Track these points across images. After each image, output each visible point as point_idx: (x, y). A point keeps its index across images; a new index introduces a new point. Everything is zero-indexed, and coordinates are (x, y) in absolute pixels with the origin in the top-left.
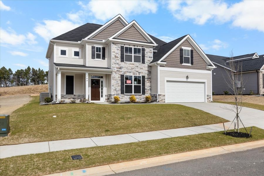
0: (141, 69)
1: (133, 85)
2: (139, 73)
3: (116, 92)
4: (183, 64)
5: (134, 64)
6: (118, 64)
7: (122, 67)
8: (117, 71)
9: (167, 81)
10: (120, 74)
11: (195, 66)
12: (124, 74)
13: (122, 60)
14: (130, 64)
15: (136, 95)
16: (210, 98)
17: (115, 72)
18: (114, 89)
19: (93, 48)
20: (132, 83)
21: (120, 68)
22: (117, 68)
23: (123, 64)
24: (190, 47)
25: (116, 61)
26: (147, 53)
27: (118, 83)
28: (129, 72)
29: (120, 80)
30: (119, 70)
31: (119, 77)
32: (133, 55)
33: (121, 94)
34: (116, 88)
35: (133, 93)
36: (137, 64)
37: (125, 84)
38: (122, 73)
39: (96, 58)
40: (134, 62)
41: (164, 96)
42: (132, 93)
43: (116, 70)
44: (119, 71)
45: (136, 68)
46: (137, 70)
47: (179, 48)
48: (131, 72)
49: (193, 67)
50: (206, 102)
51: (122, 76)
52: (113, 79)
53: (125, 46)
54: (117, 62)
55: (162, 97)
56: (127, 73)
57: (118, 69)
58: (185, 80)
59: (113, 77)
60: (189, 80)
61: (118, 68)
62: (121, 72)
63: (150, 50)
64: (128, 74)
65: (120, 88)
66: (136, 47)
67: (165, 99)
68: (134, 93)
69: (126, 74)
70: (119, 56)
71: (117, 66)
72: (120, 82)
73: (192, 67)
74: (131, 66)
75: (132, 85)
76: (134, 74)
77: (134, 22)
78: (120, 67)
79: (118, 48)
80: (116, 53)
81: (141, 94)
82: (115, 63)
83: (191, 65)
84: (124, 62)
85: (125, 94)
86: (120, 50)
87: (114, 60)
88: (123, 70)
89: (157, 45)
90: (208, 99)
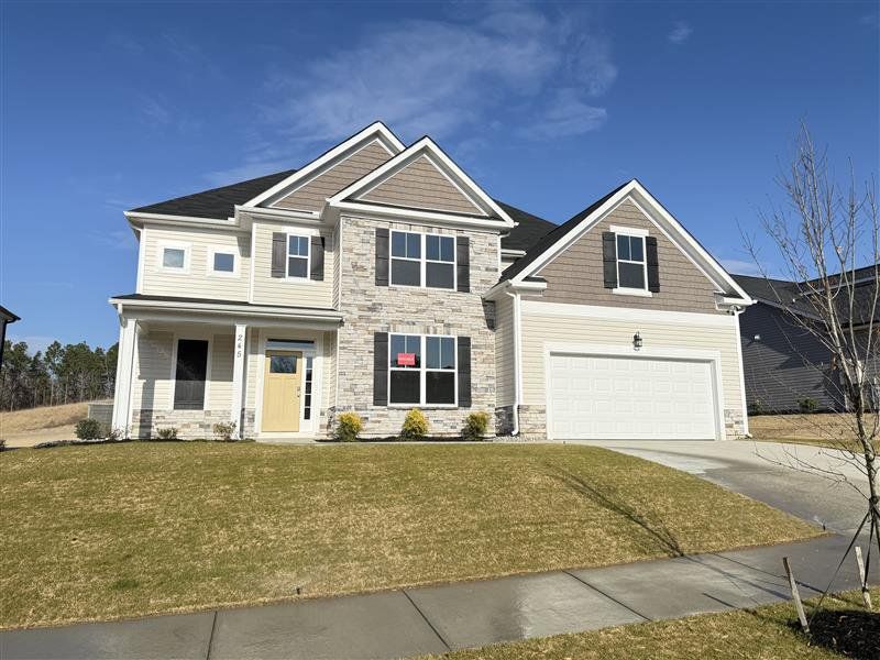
0: (453, 310)
1: (423, 370)
2: (448, 325)
3: (353, 398)
4: (615, 291)
5: (426, 295)
6: (364, 292)
7: (380, 304)
8: (360, 317)
9: (553, 354)
10: (370, 329)
11: (667, 295)
12: (388, 329)
13: (381, 280)
14: (413, 293)
15: (434, 409)
16: (737, 423)
17: (354, 324)
18: (348, 386)
19: (278, 238)
20: (418, 364)
21: (372, 309)
22: (361, 308)
23: (382, 294)
24: (645, 227)
25: (355, 282)
26: (476, 253)
27: (365, 363)
28: (408, 323)
29: (370, 352)
30: (369, 313)
31: (367, 342)
32: (423, 261)
33: (375, 405)
34: (354, 382)
35: (423, 403)
36: (439, 293)
37: (390, 369)
38: (379, 328)
39: (290, 275)
40: (428, 285)
41: (543, 412)
42: (418, 401)
43: (356, 313)
44: (368, 320)
45: (435, 307)
46: (439, 314)
47: (600, 231)
48: (414, 323)
49: (660, 302)
50: (724, 438)
51: (380, 338)
52: (344, 348)
53: (391, 231)
54: (362, 285)
55: (533, 418)
56: (399, 327)
57: (362, 313)
58: (629, 350)
59: (342, 342)
60: (643, 351)
61: (364, 306)
62: (378, 321)
63: (490, 244)
64: (404, 331)
65: (372, 382)
66: (435, 233)
67: (544, 426)
68: (428, 402)
69: (394, 331)
70: (370, 263)
71: (361, 300)
72: (370, 360)
73: (654, 301)
74: (415, 299)
75: (419, 373)
76: (428, 332)
77: (426, 142)
78: (374, 304)
79: (367, 237)
80: (357, 254)
81: (456, 405)
82: (352, 291)
83: (650, 294)
84: (387, 285)
85: (390, 405)
86: (373, 241)
87: (348, 280)
88: (382, 315)
89: (517, 224)
90: (731, 426)
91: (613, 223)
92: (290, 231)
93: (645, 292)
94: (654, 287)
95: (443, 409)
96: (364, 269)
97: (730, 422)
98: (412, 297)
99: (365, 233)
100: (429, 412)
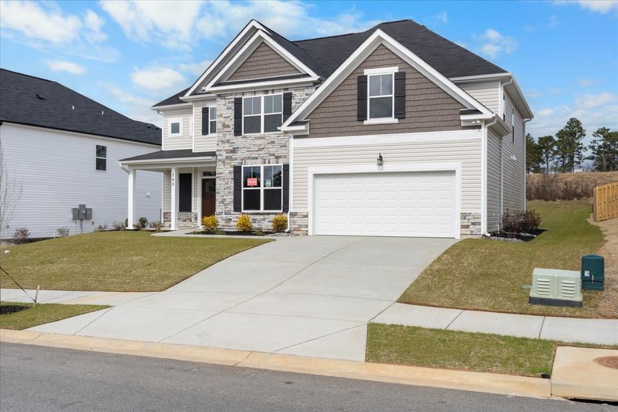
0: (282, 146)
1: (262, 189)
2: (277, 158)
3: (224, 207)
4: (365, 122)
5: (264, 138)
6: (228, 141)
7: (238, 148)
8: (227, 157)
10: (232, 164)
11: (412, 120)
12: (242, 163)
13: (237, 132)
14: (256, 138)
15: (269, 214)
16: (473, 224)
17: (223, 162)
18: (220, 200)
19: (204, 111)
20: (259, 185)
21: (234, 151)
22: (227, 151)
23: (239, 141)
24: (394, 65)
25: (224, 136)
26: (296, 103)
27: (229, 186)
28: (253, 158)
29: (232, 179)
30: (231, 155)
31: (230, 173)
32: (262, 115)
33: (235, 211)
34: (225, 198)
35: (262, 210)
36: (271, 135)
37: (243, 189)
38: (236, 163)
39: (210, 133)
40: (265, 131)
41: (306, 216)
42: (259, 209)
43: (225, 155)
44: (231, 158)
45: (270, 146)
46: (272, 151)
47: (356, 76)
48: (256, 158)
49: (406, 126)
51: (237, 170)
52: (220, 177)
53: (243, 98)
54: (228, 137)
56: (248, 161)
57: (227, 155)
58: (374, 168)
61: (229, 150)
62: (236, 159)
63: (306, 95)
64: (250, 164)
65: (233, 197)
66: (270, 94)
67: (307, 226)
68: (265, 209)
69: (245, 164)
70: (231, 123)
71: (227, 146)
72: (232, 184)
73: (400, 126)
74: (258, 142)
75: (260, 190)
76: (265, 163)
77: (260, 33)
78: (234, 148)
79: (230, 105)
80: (225, 117)
81: (281, 211)
82: (222, 141)
83: (396, 121)
84: (241, 135)
85: (243, 211)
86: (233, 108)
87: (221, 135)
88: (239, 155)
89: (319, 77)
90: (467, 227)
91: (367, 67)
92: (210, 105)
93: (392, 120)
94: (400, 114)
95: (272, 214)
96: (228, 126)
97: (466, 222)
98: (256, 141)
99: (229, 103)
100: (266, 216)
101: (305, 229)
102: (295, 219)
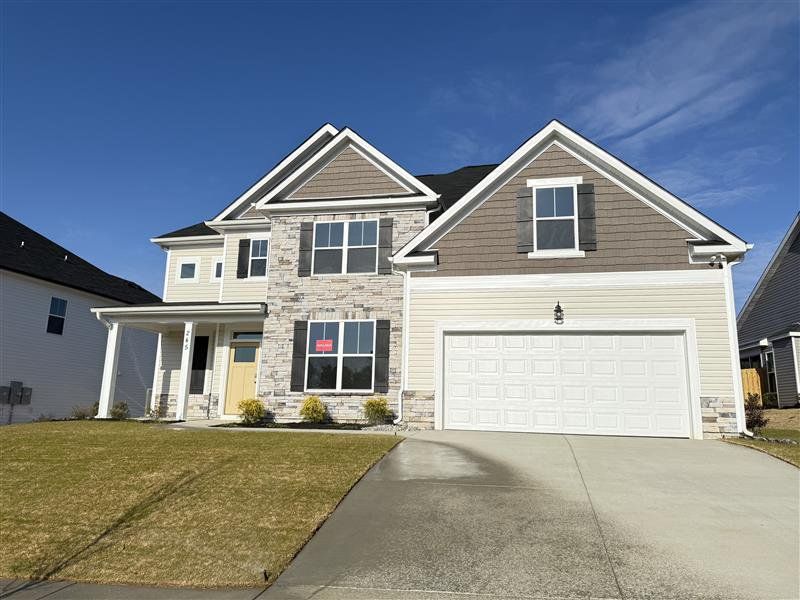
0: (374, 294)
1: (340, 356)
2: (368, 310)
3: (273, 384)
4: (530, 255)
5: (346, 281)
6: (288, 284)
7: (303, 294)
8: (283, 308)
9: (446, 333)
10: (292, 318)
11: (608, 253)
12: (308, 317)
13: (304, 272)
14: (333, 281)
15: (351, 395)
16: (724, 415)
17: (277, 315)
18: (268, 373)
20: (335, 350)
21: (295, 299)
22: (284, 299)
23: (305, 284)
25: (282, 276)
26: (399, 233)
27: (285, 351)
28: (327, 310)
29: (290, 340)
30: (292, 304)
31: (287, 332)
32: (345, 248)
33: (292, 390)
34: (275, 369)
35: (339, 389)
36: (360, 277)
37: (308, 356)
38: (299, 317)
39: (250, 275)
40: (348, 271)
41: (432, 398)
42: (334, 387)
43: (280, 303)
44: (290, 310)
45: (355, 292)
46: (359, 299)
47: (516, 188)
48: (333, 310)
49: (598, 262)
50: (699, 436)
51: (300, 327)
52: (269, 338)
53: (315, 223)
54: (287, 278)
55: (418, 405)
56: (319, 315)
57: (285, 304)
58: (549, 324)
60: (568, 324)
61: (287, 297)
62: (298, 310)
63: (416, 222)
64: (322, 318)
65: (290, 369)
66: (358, 219)
67: (432, 415)
68: (343, 388)
69: (314, 318)
70: (294, 257)
71: (285, 292)
72: (290, 349)
73: (586, 262)
74: (337, 286)
75: (336, 358)
76: (347, 318)
77: (347, 132)
78: (296, 295)
79: (293, 232)
80: (283, 250)
81: (372, 390)
83: (582, 254)
84: (309, 275)
85: (305, 390)
86: (298, 236)
87: (276, 274)
88: (305, 304)
89: (439, 196)
90: (713, 420)
91: (532, 176)
92: (253, 236)
93: (576, 252)
94: (588, 245)
95: (357, 394)
96: (289, 262)
97: (710, 413)
98: (332, 285)
99: (292, 229)
100: (344, 398)
101: (430, 419)
102: (412, 401)
